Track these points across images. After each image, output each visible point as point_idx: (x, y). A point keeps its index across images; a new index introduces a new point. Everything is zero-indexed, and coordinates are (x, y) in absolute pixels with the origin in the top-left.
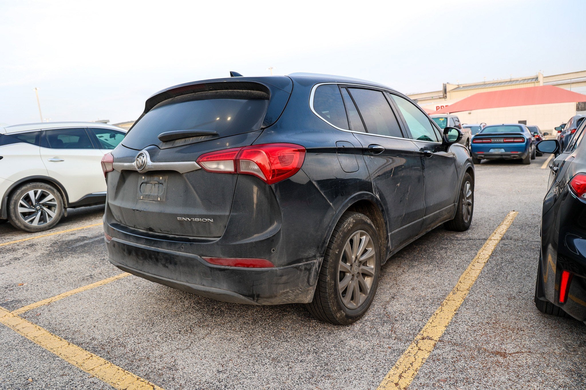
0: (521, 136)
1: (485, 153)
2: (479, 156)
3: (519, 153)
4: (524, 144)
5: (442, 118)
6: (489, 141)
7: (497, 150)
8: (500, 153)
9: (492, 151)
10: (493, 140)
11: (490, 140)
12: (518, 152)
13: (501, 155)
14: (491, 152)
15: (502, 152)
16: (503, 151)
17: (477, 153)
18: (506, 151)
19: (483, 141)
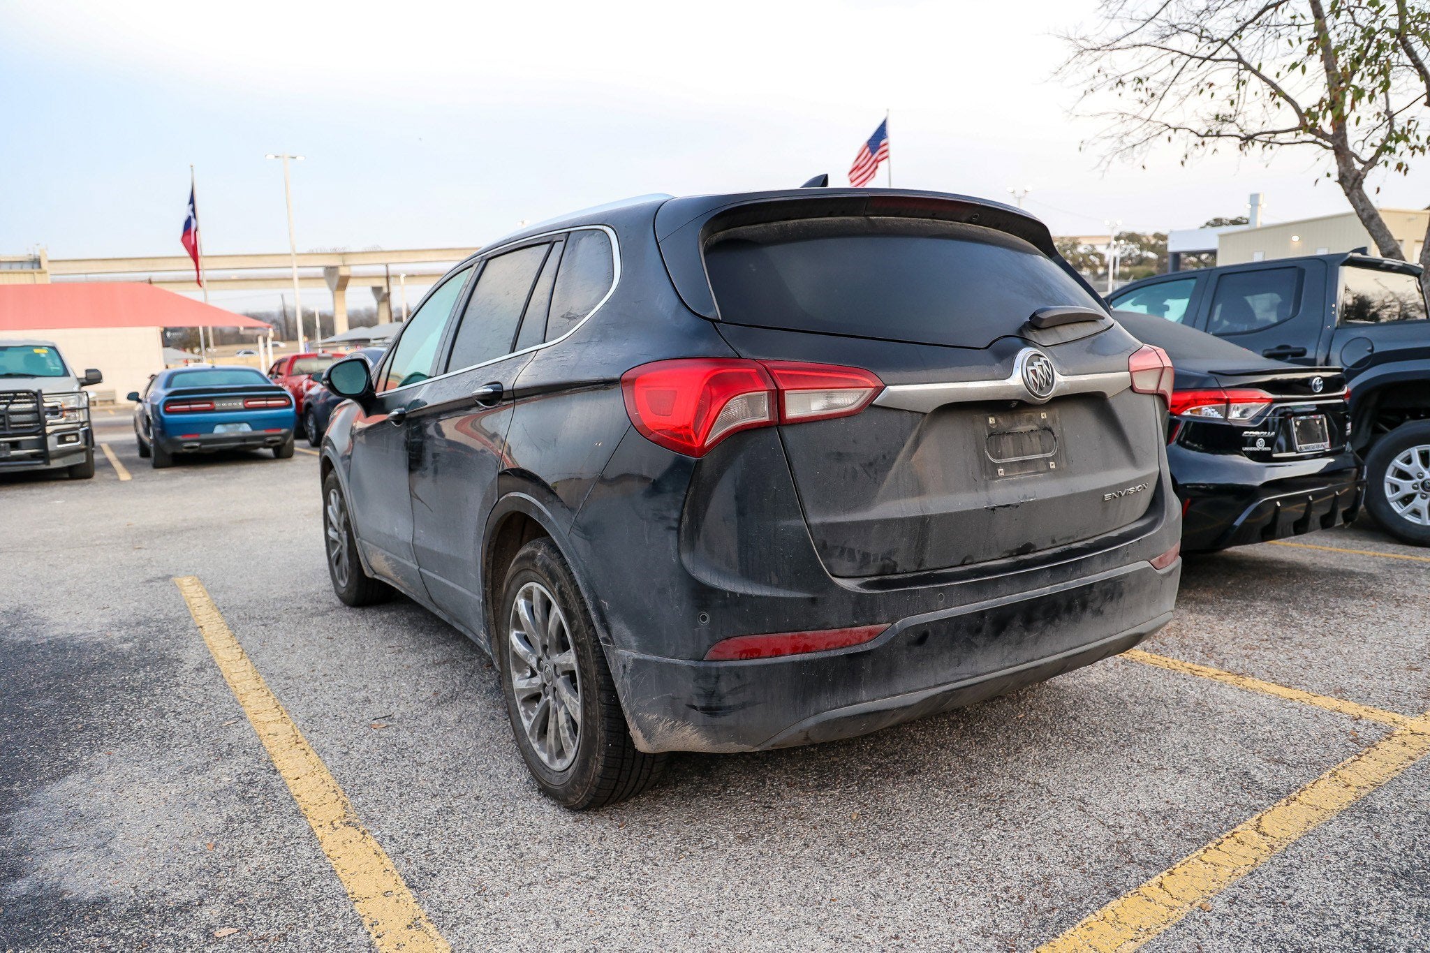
0: (283, 392)
1: (203, 436)
2: (186, 445)
3: (283, 431)
4: (291, 410)
5: (40, 347)
6: (208, 405)
7: (230, 426)
8: (240, 435)
9: (219, 430)
10: (218, 405)
11: (211, 403)
12: (280, 429)
13: (243, 439)
14: (218, 434)
15: (244, 433)
16: (246, 429)
17: (180, 438)
18: (253, 428)
19: (193, 406)
